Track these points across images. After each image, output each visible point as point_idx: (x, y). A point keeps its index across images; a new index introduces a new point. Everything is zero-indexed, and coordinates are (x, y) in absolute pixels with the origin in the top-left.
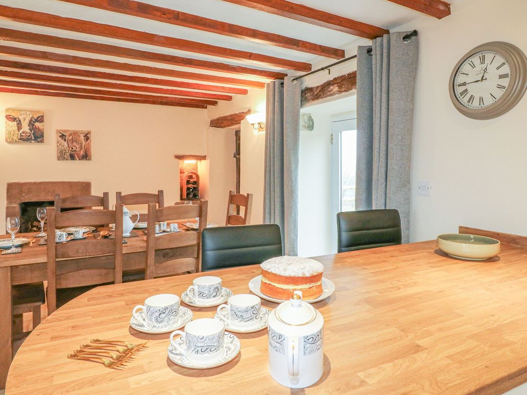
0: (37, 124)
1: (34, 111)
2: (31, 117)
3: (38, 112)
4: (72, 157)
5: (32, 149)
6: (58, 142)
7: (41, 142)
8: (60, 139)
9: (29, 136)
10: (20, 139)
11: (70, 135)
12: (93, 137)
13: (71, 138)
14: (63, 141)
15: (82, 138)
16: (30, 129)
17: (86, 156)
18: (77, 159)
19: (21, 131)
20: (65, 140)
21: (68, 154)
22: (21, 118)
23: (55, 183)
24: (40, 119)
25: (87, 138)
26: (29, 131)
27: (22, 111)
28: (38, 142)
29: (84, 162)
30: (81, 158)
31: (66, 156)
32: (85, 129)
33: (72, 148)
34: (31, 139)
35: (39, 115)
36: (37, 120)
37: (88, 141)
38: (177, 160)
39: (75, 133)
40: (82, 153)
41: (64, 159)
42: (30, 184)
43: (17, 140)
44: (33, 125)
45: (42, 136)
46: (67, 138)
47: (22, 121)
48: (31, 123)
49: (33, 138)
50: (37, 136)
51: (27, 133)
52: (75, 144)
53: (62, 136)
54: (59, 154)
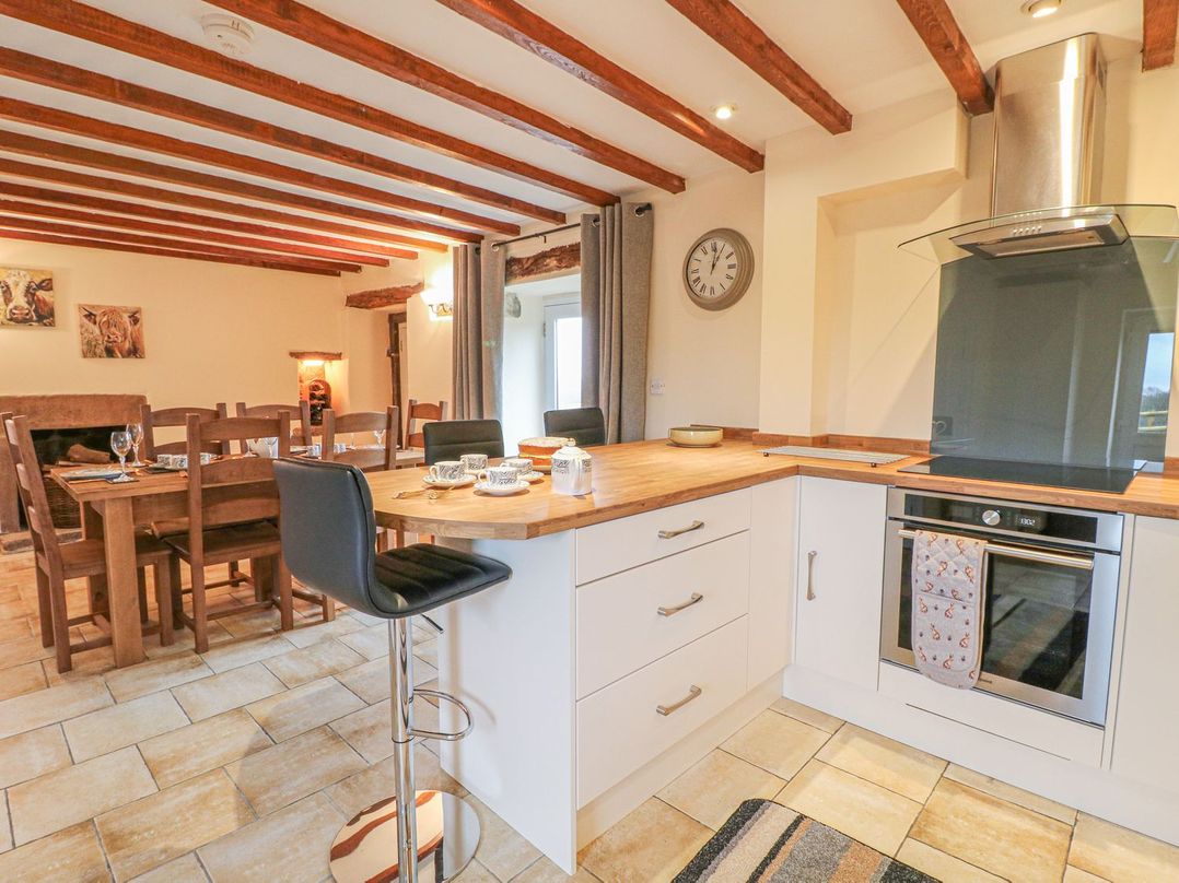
0: (41, 294)
1: (34, 270)
2: (29, 280)
3: (42, 272)
4: (110, 353)
5: (34, 336)
6: (82, 326)
7: (50, 325)
8: (85, 321)
9: (27, 314)
10: (11, 320)
11: (104, 314)
12: (144, 318)
13: (105, 319)
14: (91, 325)
15: (126, 318)
16: (28, 303)
17: (135, 351)
18: (119, 355)
19: (11, 306)
20: (95, 323)
21: (102, 347)
22: (10, 282)
23: (81, 396)
24: (47, 285)
25: (135, 320)
26: (26, 306)
27: (10, 269)
28: (45, 325)
29: (132, 361)
30: (124, 352)
31: (98, 351)
32: (131, 304)
33: (109, 337)
34: (31, 320)
35: (44, 277)
36: (40, 287)
37: (138, 326)
38: (293, 359)
39: (113, 311)
40: (127, 345)
41: (95, 355)
42: (35, 399)
43: (5, 321)
44: (34, 295)
45: (52, 314)
46: (98, 319)
47: (12, 286)
48: (30, 292)
49: (35, 318)
50: (43, 315)
51: (23, 308)
52: (113, 329)
53: (90, 316)
54: (85, 347)
